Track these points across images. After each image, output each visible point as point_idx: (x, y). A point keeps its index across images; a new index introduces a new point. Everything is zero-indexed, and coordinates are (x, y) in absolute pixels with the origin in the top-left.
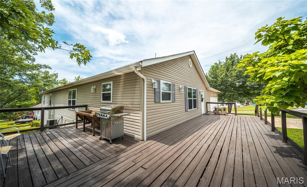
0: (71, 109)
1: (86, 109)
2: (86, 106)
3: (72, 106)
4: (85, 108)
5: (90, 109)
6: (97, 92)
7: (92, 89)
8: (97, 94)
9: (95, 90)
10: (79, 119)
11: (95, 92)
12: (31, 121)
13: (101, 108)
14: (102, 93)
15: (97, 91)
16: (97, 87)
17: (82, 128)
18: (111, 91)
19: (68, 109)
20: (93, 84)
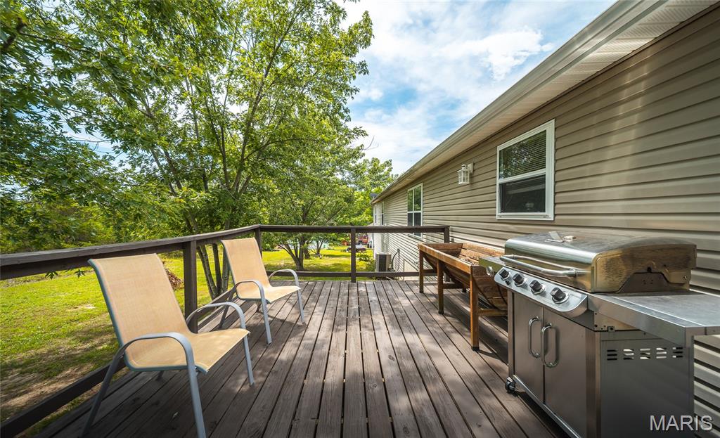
0: (413, 235)
1: (446, 240)
2: (444, 230)
3: (415, 227)
4: (441, 235)
5: (458, 239)
6: (479, 185)
7: (462, 176)
8: (478, 192)
9: (472, 176)
10: (426, 266)
11: (472, 184)
12: (364, 249)
13: (510, 241)
14: (499, 181)
15: (476, 179)
16: (476, 167)
17: (434, 295)
18: (543, 166)
19: (407, 234)
20: (466, 159)
